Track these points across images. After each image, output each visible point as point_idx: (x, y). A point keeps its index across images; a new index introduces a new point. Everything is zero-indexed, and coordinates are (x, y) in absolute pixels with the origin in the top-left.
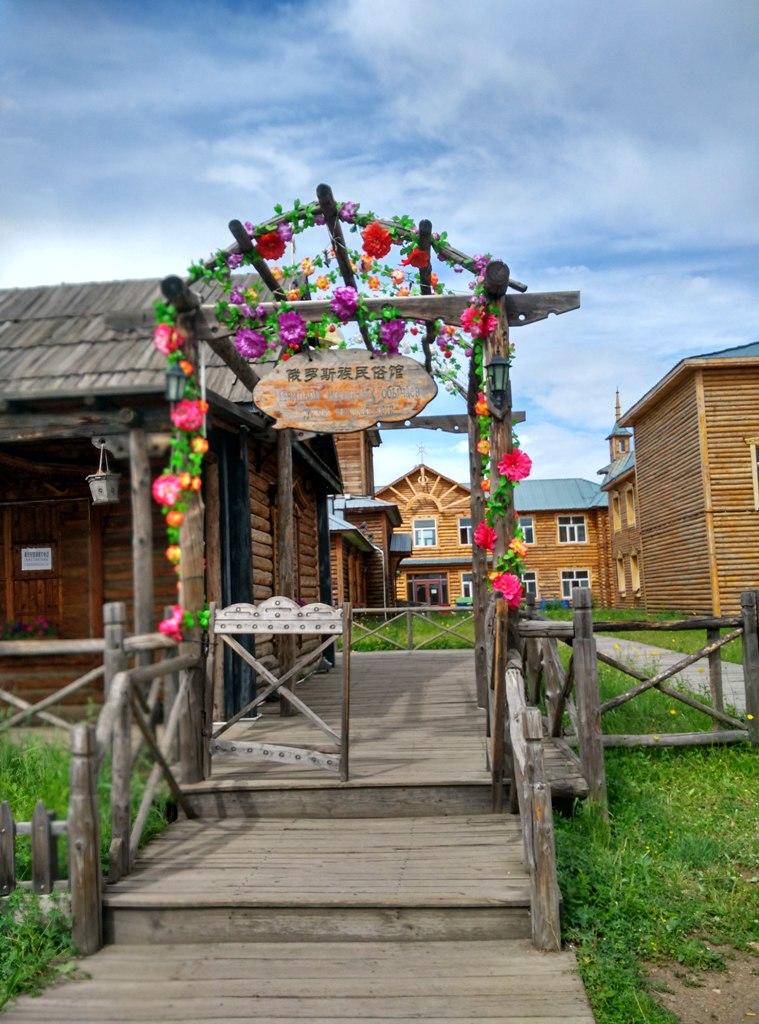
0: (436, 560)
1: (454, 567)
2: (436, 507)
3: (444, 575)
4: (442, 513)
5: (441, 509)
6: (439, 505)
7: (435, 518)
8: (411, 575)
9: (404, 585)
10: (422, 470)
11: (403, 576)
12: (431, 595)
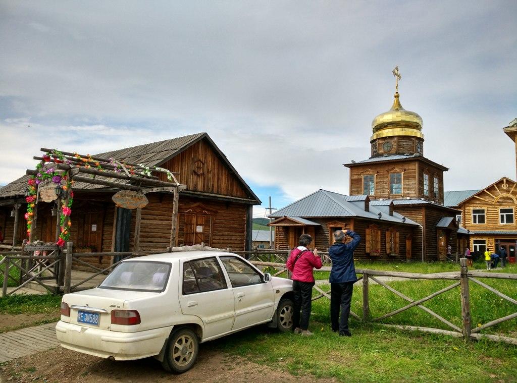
6: (515, 200)
7: (513, 207)
8: (498, 239)
9: (493, 245)
10: (505, 180)
11: (493, 240)
12: (511, 252)
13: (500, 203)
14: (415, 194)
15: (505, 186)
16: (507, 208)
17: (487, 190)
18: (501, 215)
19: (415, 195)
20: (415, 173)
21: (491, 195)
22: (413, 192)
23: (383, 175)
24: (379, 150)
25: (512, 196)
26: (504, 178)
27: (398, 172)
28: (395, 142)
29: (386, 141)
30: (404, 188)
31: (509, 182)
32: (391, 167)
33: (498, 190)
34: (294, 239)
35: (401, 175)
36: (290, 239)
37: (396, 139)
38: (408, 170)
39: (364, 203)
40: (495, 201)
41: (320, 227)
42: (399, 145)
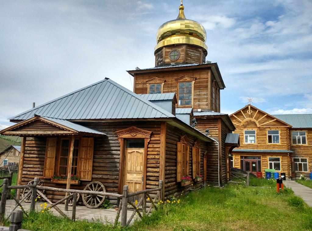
0: (255, 150)
1: (265, 154)
2: (256, 125)
3: (259, 158)
4: (259, 128)
5: (258, 126)
6: (257, 123)
7: (255, 130)
8: (243, 156)
9: (239, 161)
10: (249, 107)
11: (239, 157)
12: (253, 167)
13: (245, 126)
14: (207, 105)
15: (249, 112)
16: (250, 130)
17: (235, 115)
18: (246, 136)
19: (207, 107)
20: (207, 82)
21: (238, 118)
22: (205, 103)
23: (171, 84)
24: (165, 58)
25: (255, 121)
26: (250, 105)
27: (189, 81)
28: (182, 51)
29: (174, 49)
30: (194, 99)
31: (254, 109)
32: (181, 75)
33: (244, 115)
34: (54, 159)
35: (191, 85)
36: (48, 161)
37: (184, 47)
38: (200, 79)
39: (171, 103)
40: (241, 124)
41: (105, 137)
42: (187, 54)
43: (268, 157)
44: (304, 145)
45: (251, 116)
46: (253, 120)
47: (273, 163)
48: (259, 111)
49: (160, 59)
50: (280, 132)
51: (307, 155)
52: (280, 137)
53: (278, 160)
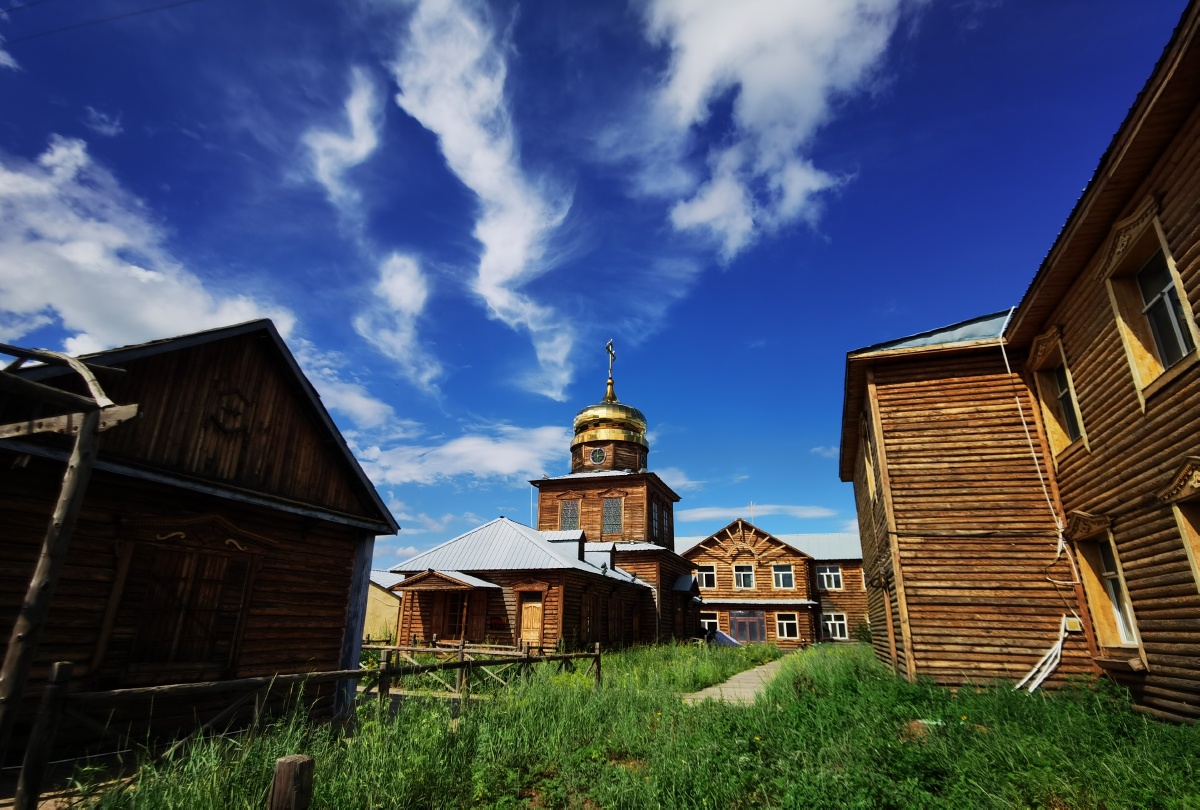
1: (770, 608)
2: (753, 555)
3: (762, 615)
5: (757, 557)
6: (755, 553)
7: (752, 564)
9: (726, 622)
10: (740, 523)
11: (726, 614)
13: (734, 557)
14: (643, 532)
15: (740, 531)
16: (743, 564)
17: (716, 536)
18: (735, 575)
19: (643, 536)
20: (643, 500)
21: (722, 544)
22: (641, 530)
23: (593, 500)
24: (585, 459)
25: (751, 547)
26: (740, 520)
27: (617, 498)
28: (610, 450)
29: (598, 447)
30: (625, 524)
31: (747, 527)
32: (606, 489)
33: (731, 536)
35: (620, 503)
37: (611, 446)
38: (632, 494)
39: (577, 544)
40: (728, 554)
41: (499, 591)
42: (616, 455)
43: (776, 613)
44: (838, 590)
45: (743, 540)
46: (747, 546)
47: (785, 622)
48: (756, 531)
49: (578, 461)
50: (793, 568)
51: (843, 609)
52: (793, 576)
53: (792, 617)
